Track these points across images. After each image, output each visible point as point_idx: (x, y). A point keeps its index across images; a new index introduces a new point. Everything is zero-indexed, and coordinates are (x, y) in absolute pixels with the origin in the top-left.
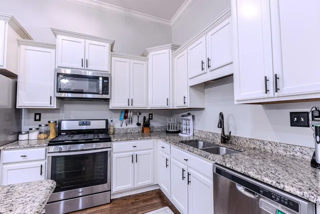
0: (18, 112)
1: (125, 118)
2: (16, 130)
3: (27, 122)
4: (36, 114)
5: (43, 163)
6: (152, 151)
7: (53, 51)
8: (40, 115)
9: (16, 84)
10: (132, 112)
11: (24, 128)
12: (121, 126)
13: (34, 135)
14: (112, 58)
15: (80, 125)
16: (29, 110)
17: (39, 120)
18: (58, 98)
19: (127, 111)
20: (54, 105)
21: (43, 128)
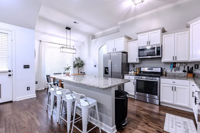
0: (128, 64)
1: (174, 67)
2: (128, 70)
3: (131, 68)
4: (133, 65)
5: (134, 81)
6: (188, 87)
7: (137, 41)
8: (134, 65)
9: (127, 55)
10: (179, 64)
11: (130, 70)
12: (171, 71)
13: (133, 72)
14: (163, 36)
15: (148, 69)
16: (132, 64)
17: (134, 67)
18: (139, 59)
19: (175, 63)
20: (138, 62)
21: (135, 70)
